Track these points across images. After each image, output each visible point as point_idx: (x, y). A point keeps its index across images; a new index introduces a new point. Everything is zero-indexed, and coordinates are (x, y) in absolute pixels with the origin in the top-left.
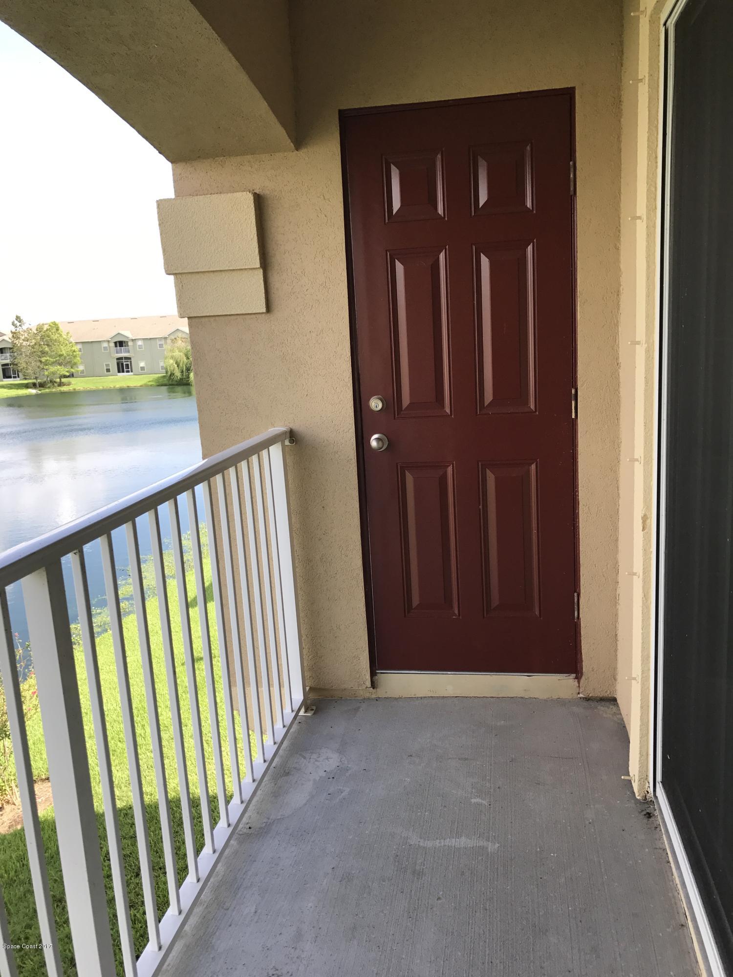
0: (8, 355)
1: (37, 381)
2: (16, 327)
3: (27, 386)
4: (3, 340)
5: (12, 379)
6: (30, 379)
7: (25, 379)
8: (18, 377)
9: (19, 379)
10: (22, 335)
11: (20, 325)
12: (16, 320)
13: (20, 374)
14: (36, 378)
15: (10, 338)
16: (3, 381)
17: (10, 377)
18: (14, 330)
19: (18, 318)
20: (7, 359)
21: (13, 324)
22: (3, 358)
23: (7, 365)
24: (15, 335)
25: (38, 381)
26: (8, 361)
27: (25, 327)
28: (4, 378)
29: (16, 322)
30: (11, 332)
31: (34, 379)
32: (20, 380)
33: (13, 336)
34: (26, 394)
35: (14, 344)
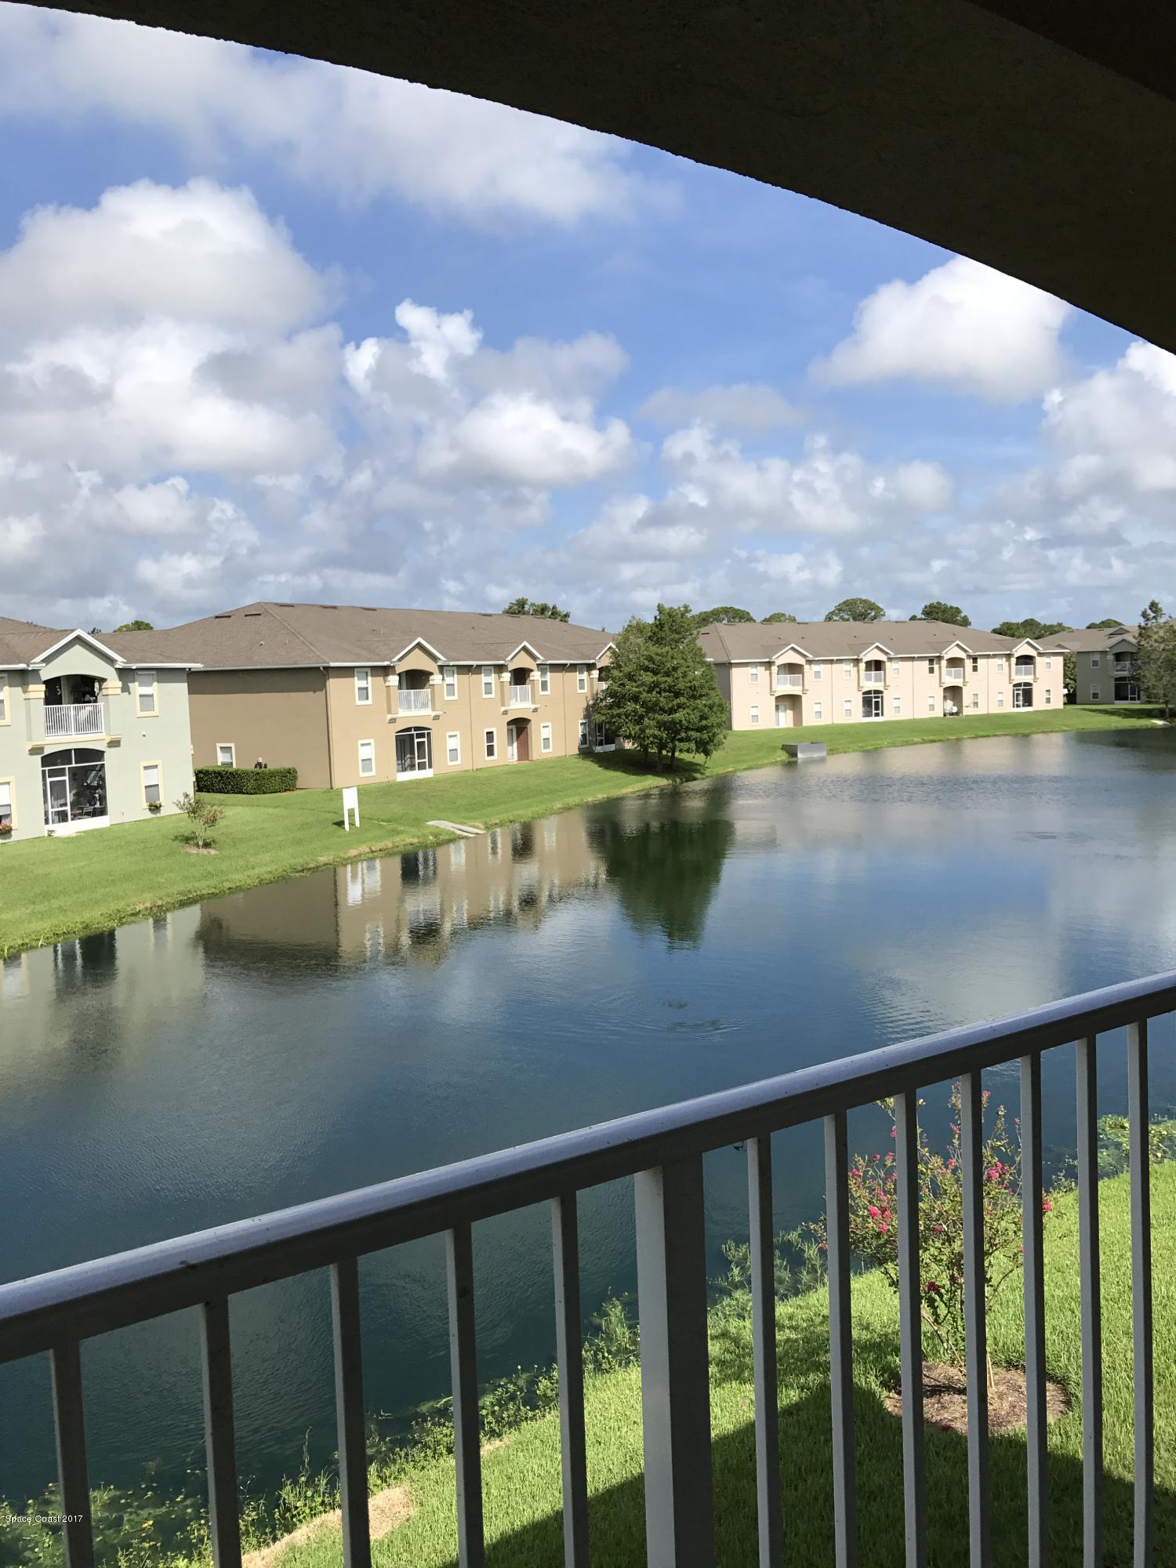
0: (1128, 663)
1: (1167, 706)
2: (1148, 620)
3: (1150, 714)
4: (1124, 640)
5: (1129, 701)
6: (1157, 703)
7: (1149, 702)
8: (1139, 698)
9: (1139, 702)
10: (1156, 633)
11: (1154, 617)
12: (1150, 609)
13: (1142, 693)
14: (1166, 703)
15: (1134, 637)
16: (1113, 704)
17: (1126, 699)
18: (1143, 624)
19: (1153, 606)
20: (1125, 671)
21: (1144, 615)
22: (1119, 668)
23: (1123, 679)
24: (1143, 631)
25: (1170, 706)
26: (1125, 674)
27: (1162, 620)
28: (1116, 699)
29: (1149, 612)
30: (1140, 626)
31: (1163, 703)
32: (1141, 704)
33: (1140, 634)
34: (1146, 725)
35: (1139, 646)
